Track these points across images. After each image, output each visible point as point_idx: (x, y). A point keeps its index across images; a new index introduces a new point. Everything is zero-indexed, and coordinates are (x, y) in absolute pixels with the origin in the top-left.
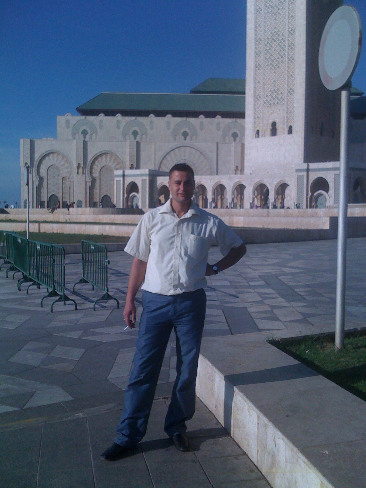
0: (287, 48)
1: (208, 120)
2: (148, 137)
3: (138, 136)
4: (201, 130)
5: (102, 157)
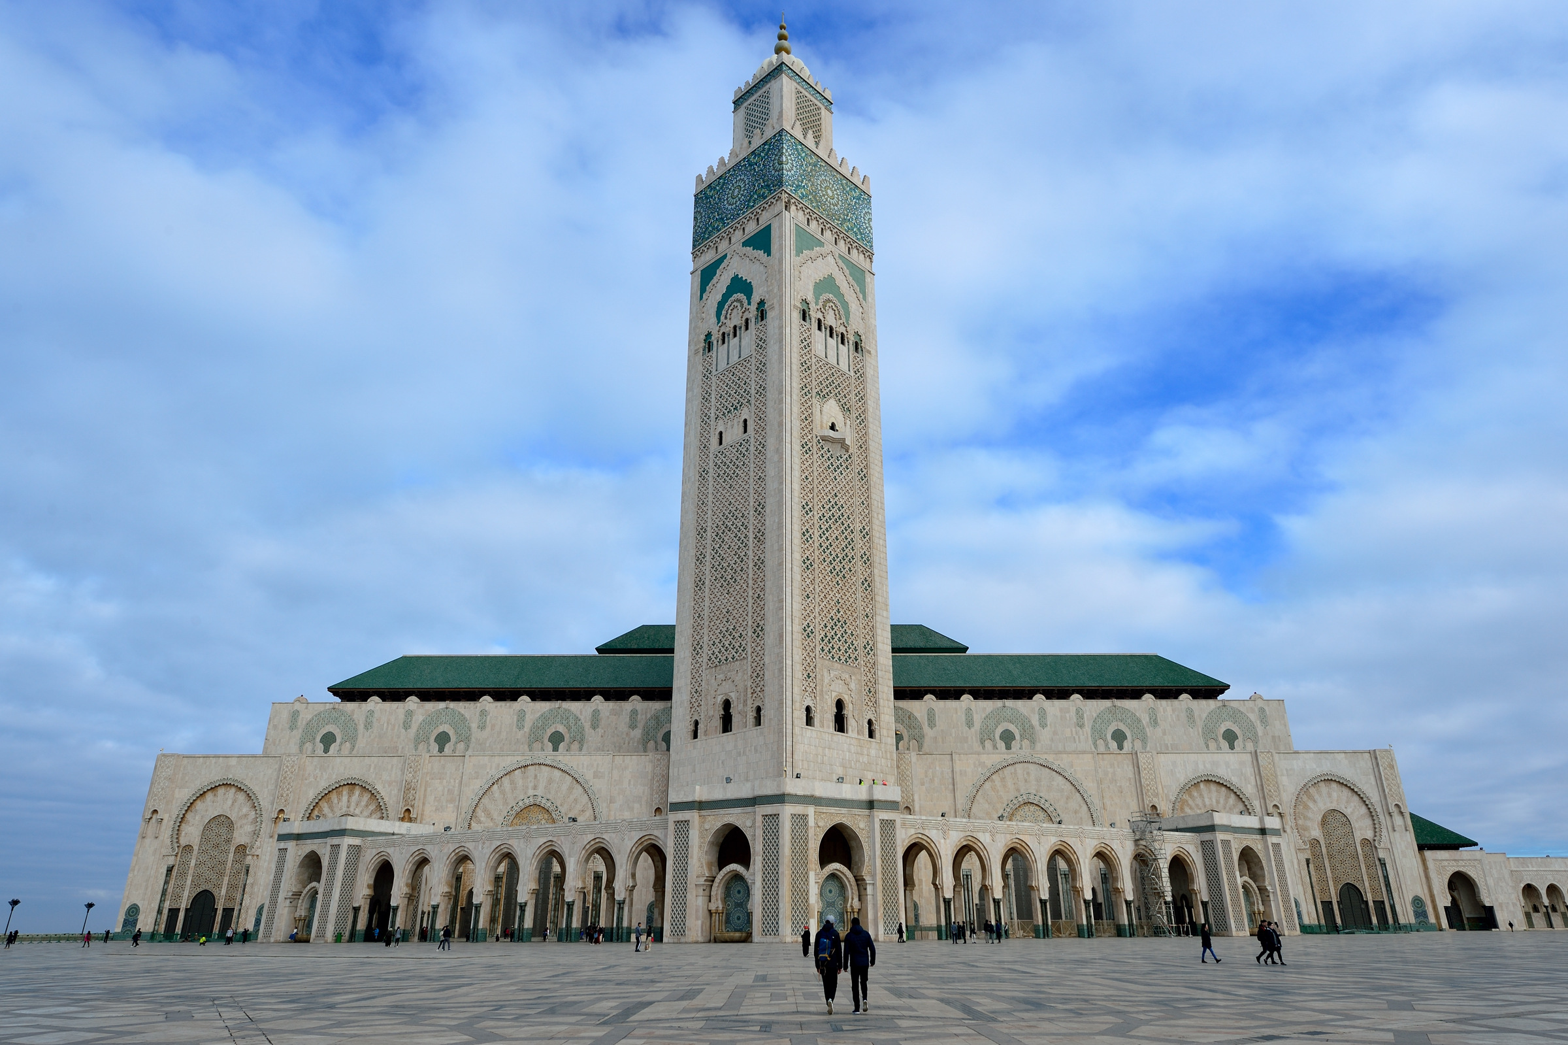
0: (751, 540)
1: (611, 705)
2: (471, 745)
3: (447, 746)
4: (594, 729)
5: (340, 794)
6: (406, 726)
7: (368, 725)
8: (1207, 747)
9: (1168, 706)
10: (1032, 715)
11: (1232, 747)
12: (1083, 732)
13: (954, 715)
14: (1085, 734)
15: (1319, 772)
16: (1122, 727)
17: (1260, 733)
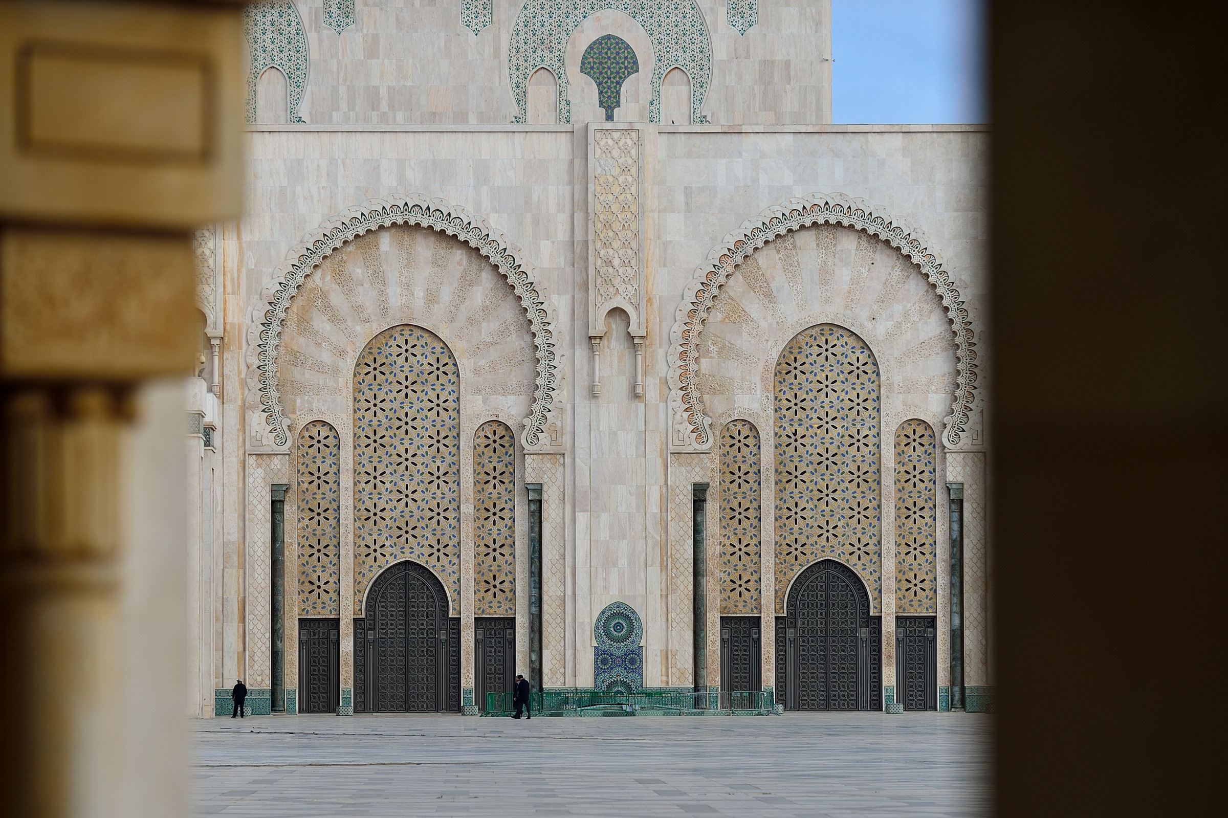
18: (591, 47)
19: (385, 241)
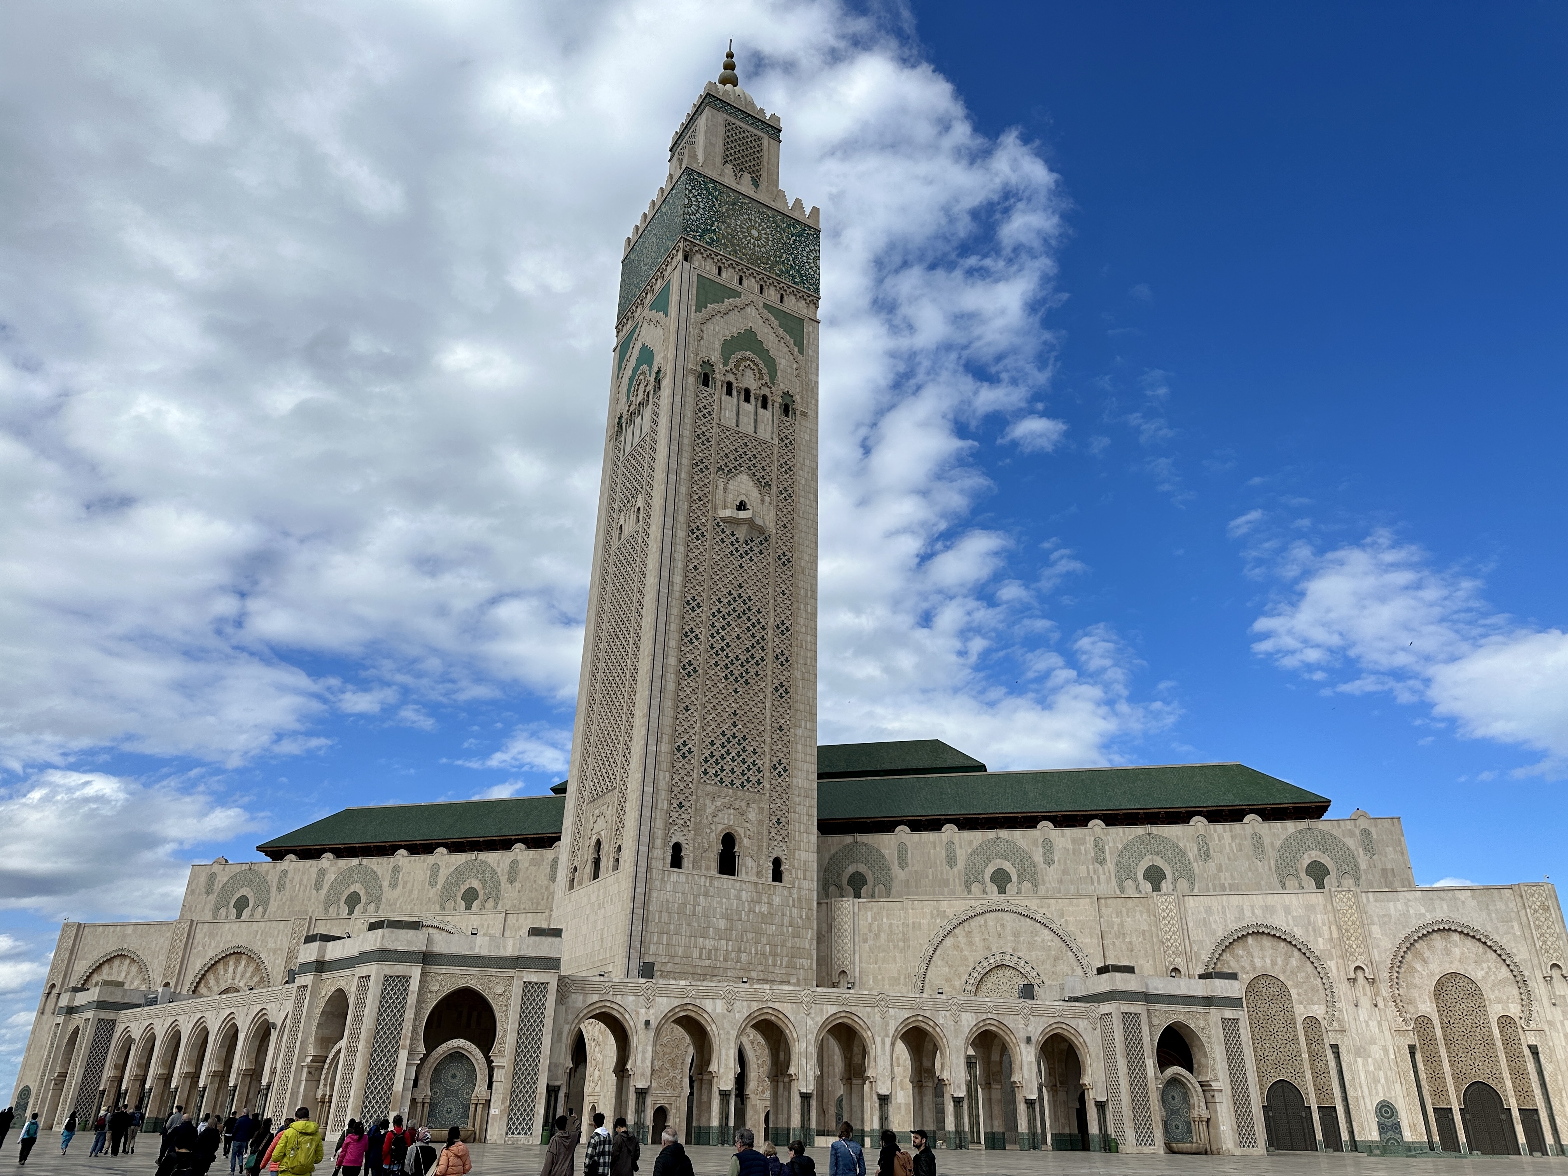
2: (381, 907)
3: (357, 908)
4: (511, 883)
5: (227, 965)
6: (318, 886)
7: (281, 887)
8: (1284, 887)
9: (1225, 831)
10: (1034, 849)
11: (1320, 885)
12: (1104, 869)
13: (932, 851)
14: (1107, 871)
15: (1429, 918)
16: (1160, 862)
17: (1363, 866)
18: (1308, 866)
19: (1250, 940)
